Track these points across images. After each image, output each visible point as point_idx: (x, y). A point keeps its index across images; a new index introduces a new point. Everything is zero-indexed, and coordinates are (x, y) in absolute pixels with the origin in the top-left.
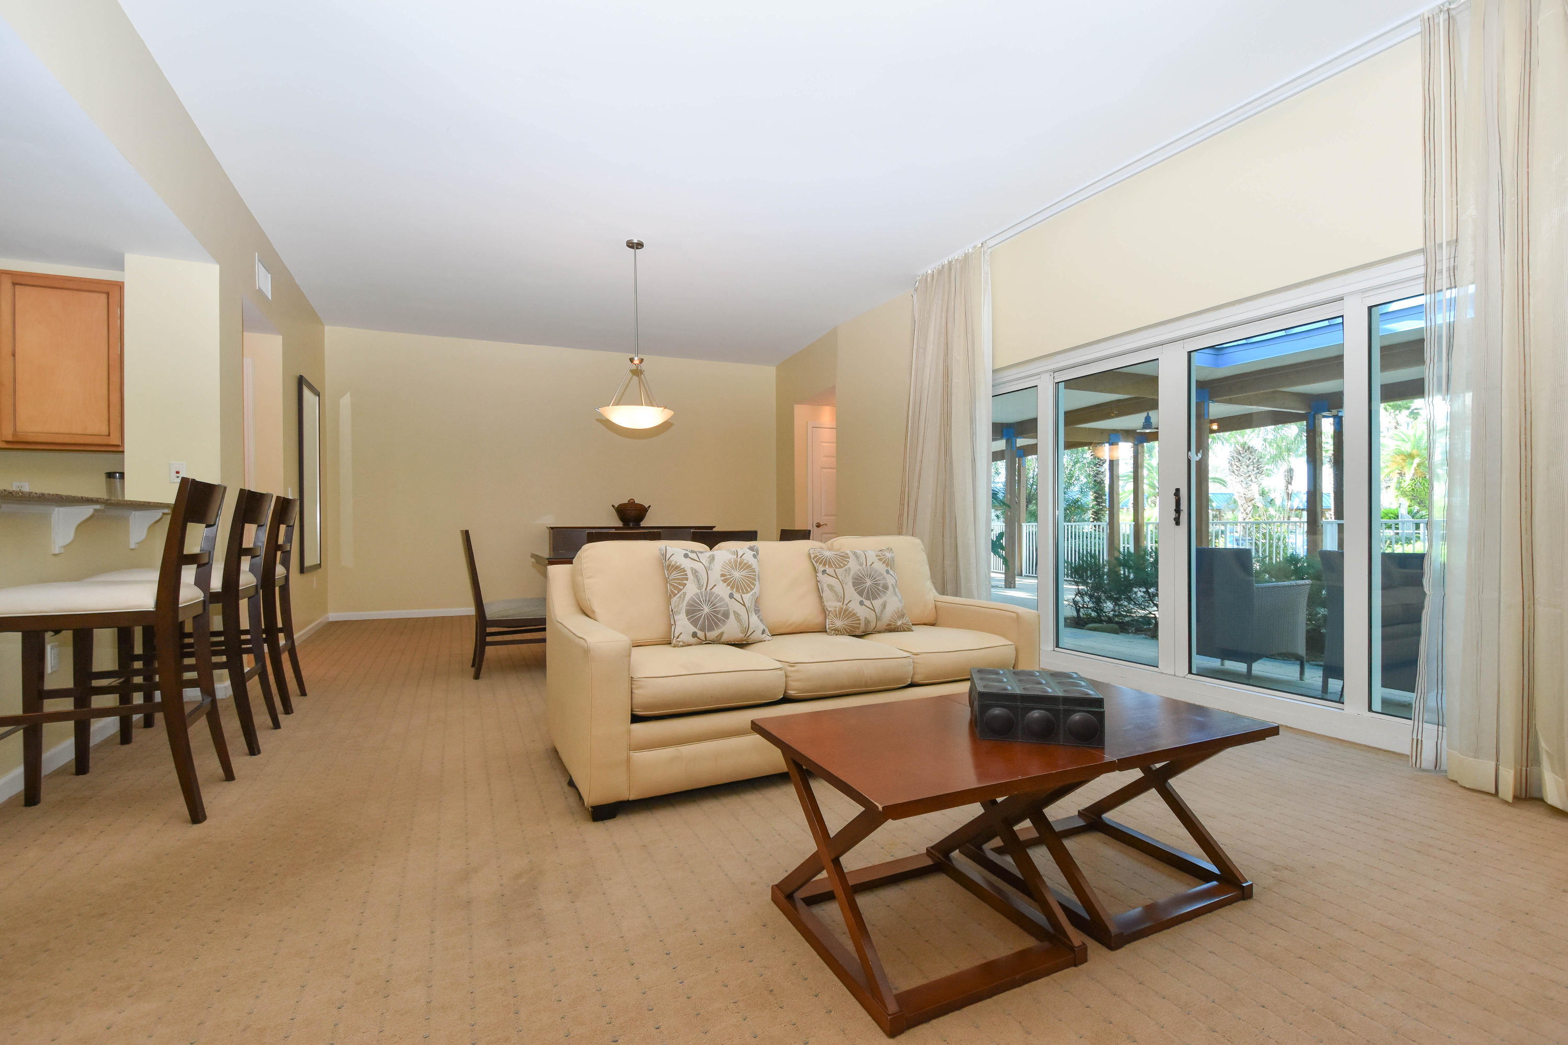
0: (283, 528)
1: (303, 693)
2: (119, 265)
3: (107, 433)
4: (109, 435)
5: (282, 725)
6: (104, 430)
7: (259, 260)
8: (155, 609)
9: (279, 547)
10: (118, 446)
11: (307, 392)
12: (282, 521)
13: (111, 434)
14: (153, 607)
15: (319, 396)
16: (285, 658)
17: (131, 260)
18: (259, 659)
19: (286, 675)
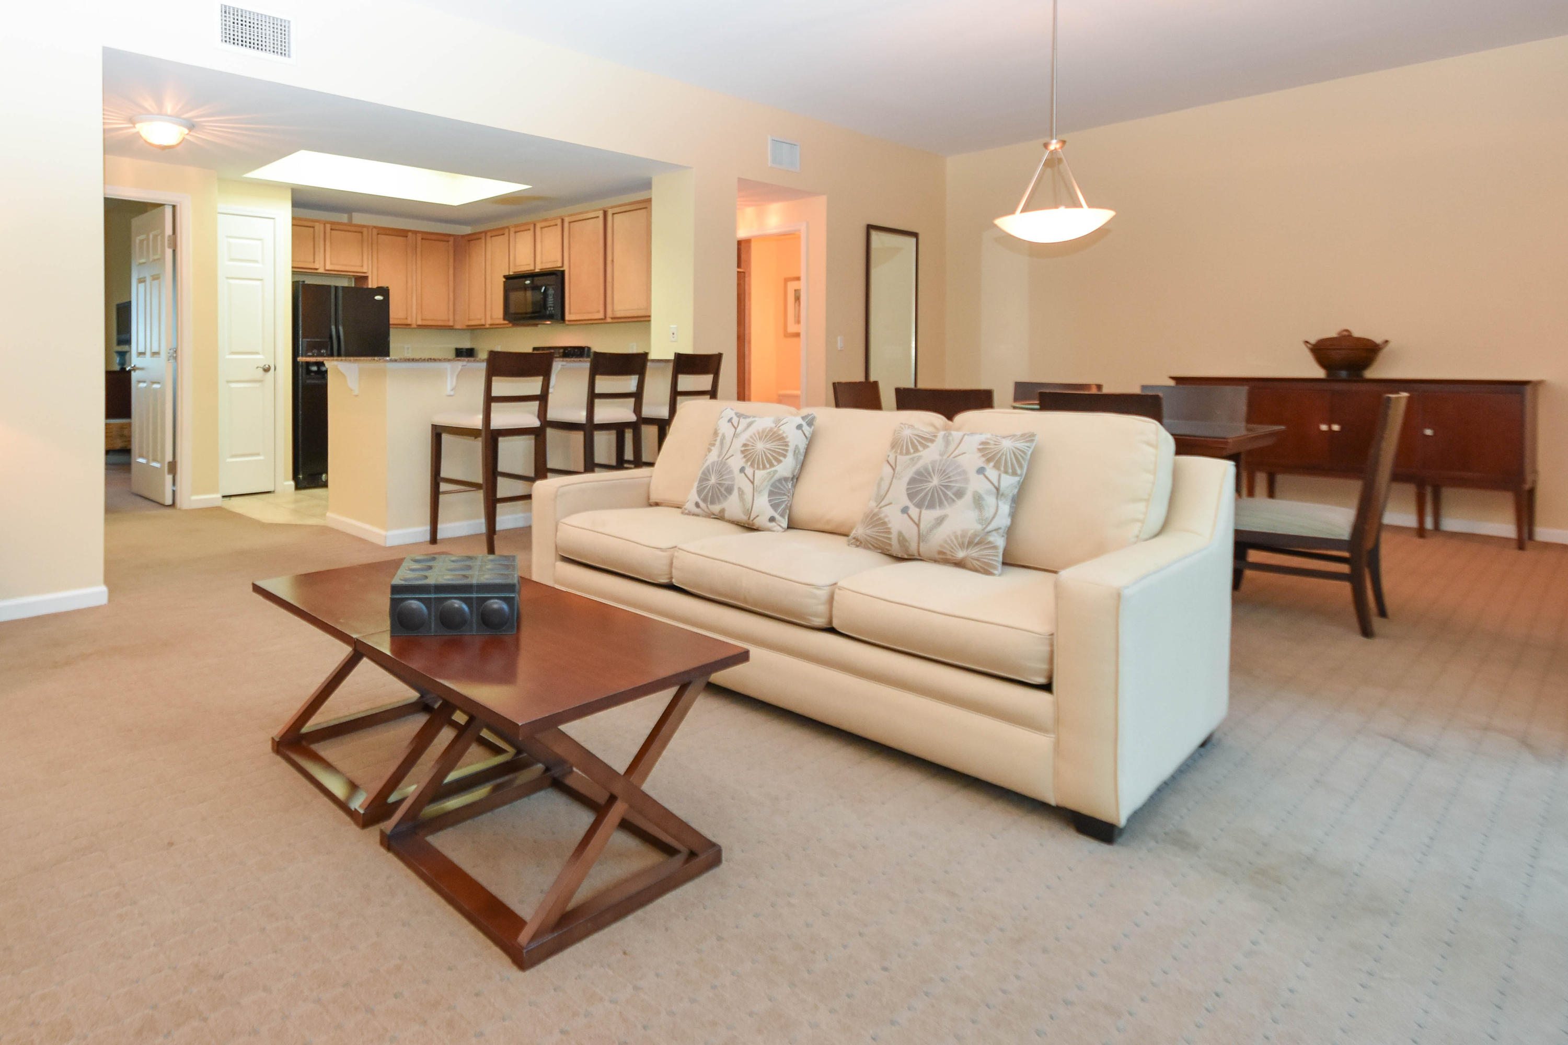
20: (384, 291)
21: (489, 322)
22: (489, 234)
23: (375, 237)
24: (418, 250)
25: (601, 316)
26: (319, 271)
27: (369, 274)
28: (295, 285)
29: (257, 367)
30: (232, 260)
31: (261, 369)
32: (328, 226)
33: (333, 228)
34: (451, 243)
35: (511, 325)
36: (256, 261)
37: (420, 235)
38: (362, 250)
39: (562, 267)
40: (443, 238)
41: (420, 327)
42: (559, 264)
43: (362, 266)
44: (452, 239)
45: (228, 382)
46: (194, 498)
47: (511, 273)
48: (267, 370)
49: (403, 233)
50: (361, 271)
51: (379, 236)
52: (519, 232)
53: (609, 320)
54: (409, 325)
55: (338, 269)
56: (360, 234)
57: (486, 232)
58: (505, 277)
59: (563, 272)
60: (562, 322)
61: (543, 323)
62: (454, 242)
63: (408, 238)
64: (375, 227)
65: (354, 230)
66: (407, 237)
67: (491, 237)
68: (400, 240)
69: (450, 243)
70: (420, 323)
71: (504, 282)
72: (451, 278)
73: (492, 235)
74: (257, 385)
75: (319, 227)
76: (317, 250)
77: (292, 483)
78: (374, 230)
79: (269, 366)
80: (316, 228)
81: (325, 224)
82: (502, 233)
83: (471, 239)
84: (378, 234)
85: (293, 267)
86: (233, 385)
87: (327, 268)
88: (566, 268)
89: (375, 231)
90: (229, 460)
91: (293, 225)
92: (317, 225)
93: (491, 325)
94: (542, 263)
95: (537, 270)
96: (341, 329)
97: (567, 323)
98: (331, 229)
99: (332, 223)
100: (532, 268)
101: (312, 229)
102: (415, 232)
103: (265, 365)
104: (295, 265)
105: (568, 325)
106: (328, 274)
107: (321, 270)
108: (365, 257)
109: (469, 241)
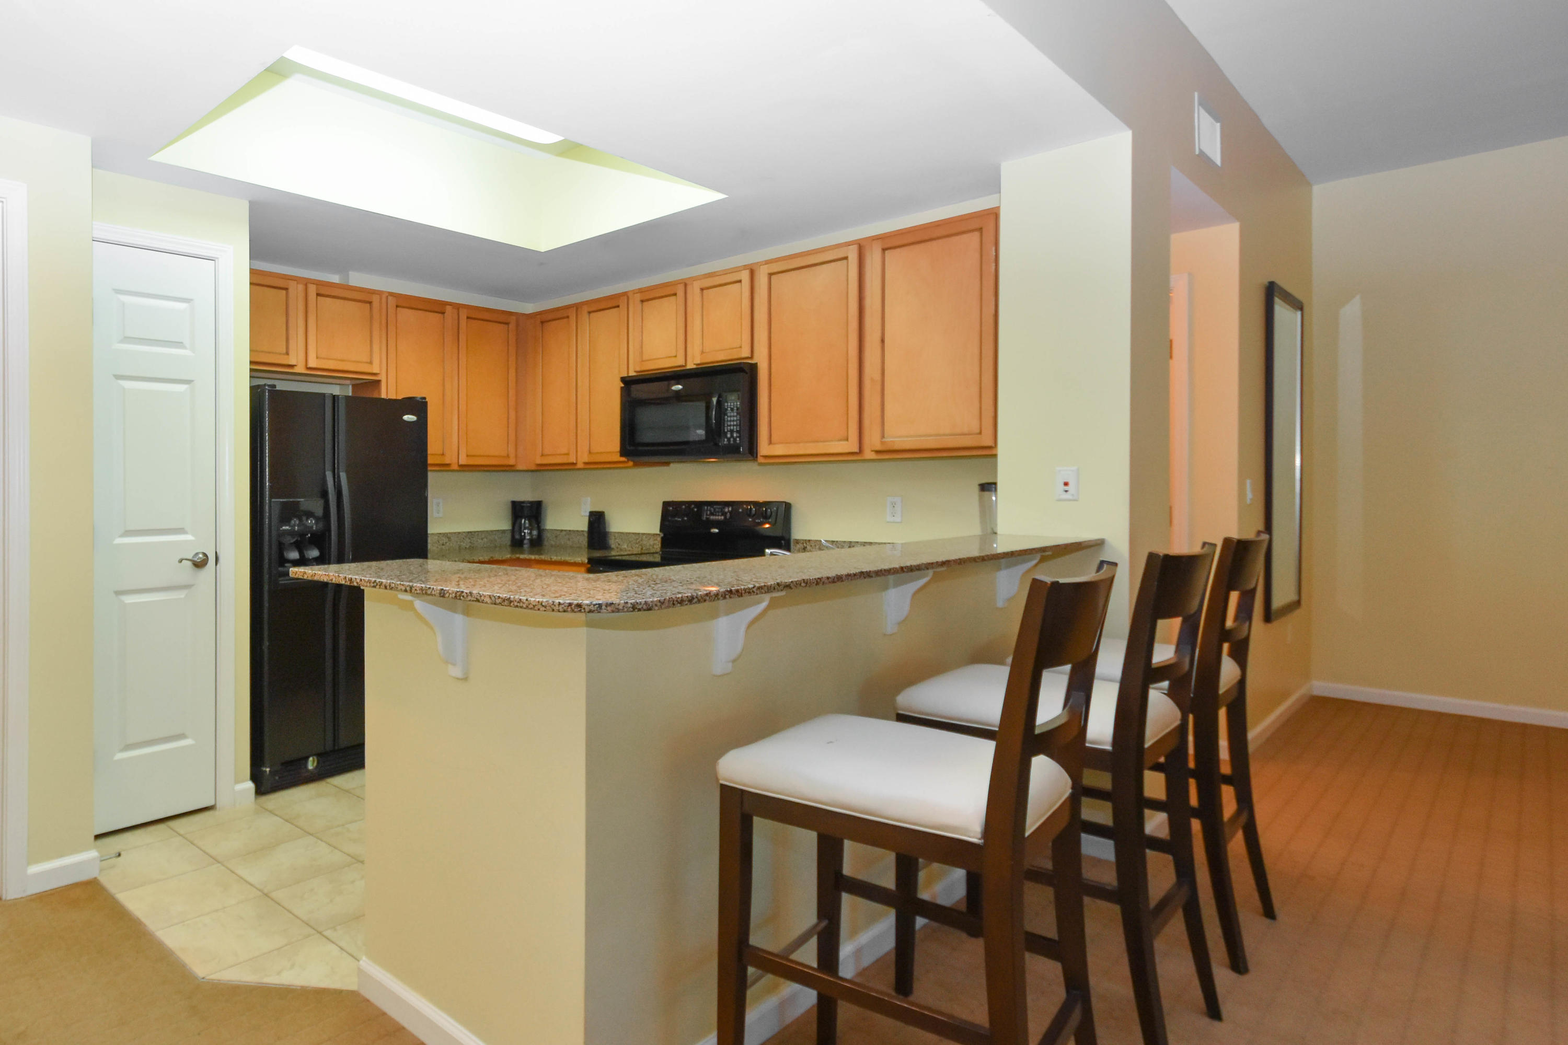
0: (1234, 596)
1: (1269, 912)
2: (993, 184)
3: (978, 431)
4: (980, 433)
5: (1226, 1008)
6: (975, 426)
7: (1200, 104)
8: (983, 841)
9: (1226, 635)
10: (990, 448)
11: (1282, 311)
12: (1231, 587)
13: (983, 432)
14: (980, 836)
15: (1301, 309)
16: (1236, 845)
17: (1009, 170)
18: (1185, 870)
19: (1234, 876)
20: (419, 406)
21: (584, 458)
22: (585, 309)
23: (392, 310)
24: (462, 337)
25: (851, 446)
26: (296, 370)
27: (383, 378)
28: (256, 394)
29: (181, 561)
30: (127, 339)
31: (189, 563)
32: (312, 289)
33: (322, 292)
34: (512, 326)
35: (631, 463)
36: (179, 344)
37: (465, 310)
38: (371, 337)
39: (751, 358)
40: (502, 318)
41: (464, 468)
42: (745, 353)
43: (371, 363)
44: (513, 320)
45: (118, 593)
46: (33, 869)
47: (632, 373)
48: (200, 564)
49: (437, 307)
50: (370, 371)
51: (398, 309)
52: (648, 300)
53: (868, 454)
54: (448, 465)
55: (332, 367)
56: (368, 305)
57: (577, 307)
58: (623, 380)
59: (753, 368)
60: (751, 458)
61: (703, 460)
62: (517, 325)
63: (446, 314)
64: (391, 294)
65: (359, 298)
66: (443, 313)
67: (589, 313)
68: (434, 318)
69: (510, 326)
70: (463, 461)
71: (622, 388)
72: (512, 384)
73: (591, 310)
74: (181, 595)
75: (296, 291)
76: (292, 332)
77: (250, 785)
78: (390, 298)
79: (205, 555)
80: (290, 290)
81: (306, 285)
82: (616, 305)
83: (545, 319)
84: (397, 306)
85: (251, 363)
86: (129, 599)
87: (311, 365)
88: (761, 359)
89: (392, 302)
90: (120, 756)
91: (251, 284)
92: (292, 286)
93: (586, 463)
94: (702, 352)
95: (690, 366)
96: (343, 476)
97: (760, 460)
98: (318, 295)
99: (319, 283)
100: (679, 361)
101: (284, 292)
102: (457, 307)
103: (197, 554)
104: (253, 360)
105: (761, 464)
106: (312, 375)
107: (300, 369)
108: (376, 348)
109: (542, 322)
